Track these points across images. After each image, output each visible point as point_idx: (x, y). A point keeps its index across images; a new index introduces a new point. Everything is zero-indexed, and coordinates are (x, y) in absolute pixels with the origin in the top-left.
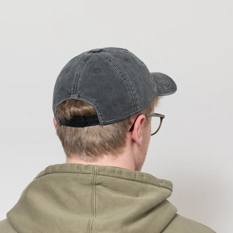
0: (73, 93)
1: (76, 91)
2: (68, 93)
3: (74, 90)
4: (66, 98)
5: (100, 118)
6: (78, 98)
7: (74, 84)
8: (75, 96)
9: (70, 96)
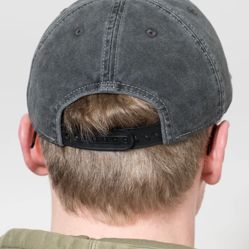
0: (105, 79)
1: (112, 76)
2: (92, 79)
3: (108, 73)
4: (87, 89)
5: (165, 131)
6: (119, 90)
7: (105, 61)
8: (112, 87)
9: (97, 87)
